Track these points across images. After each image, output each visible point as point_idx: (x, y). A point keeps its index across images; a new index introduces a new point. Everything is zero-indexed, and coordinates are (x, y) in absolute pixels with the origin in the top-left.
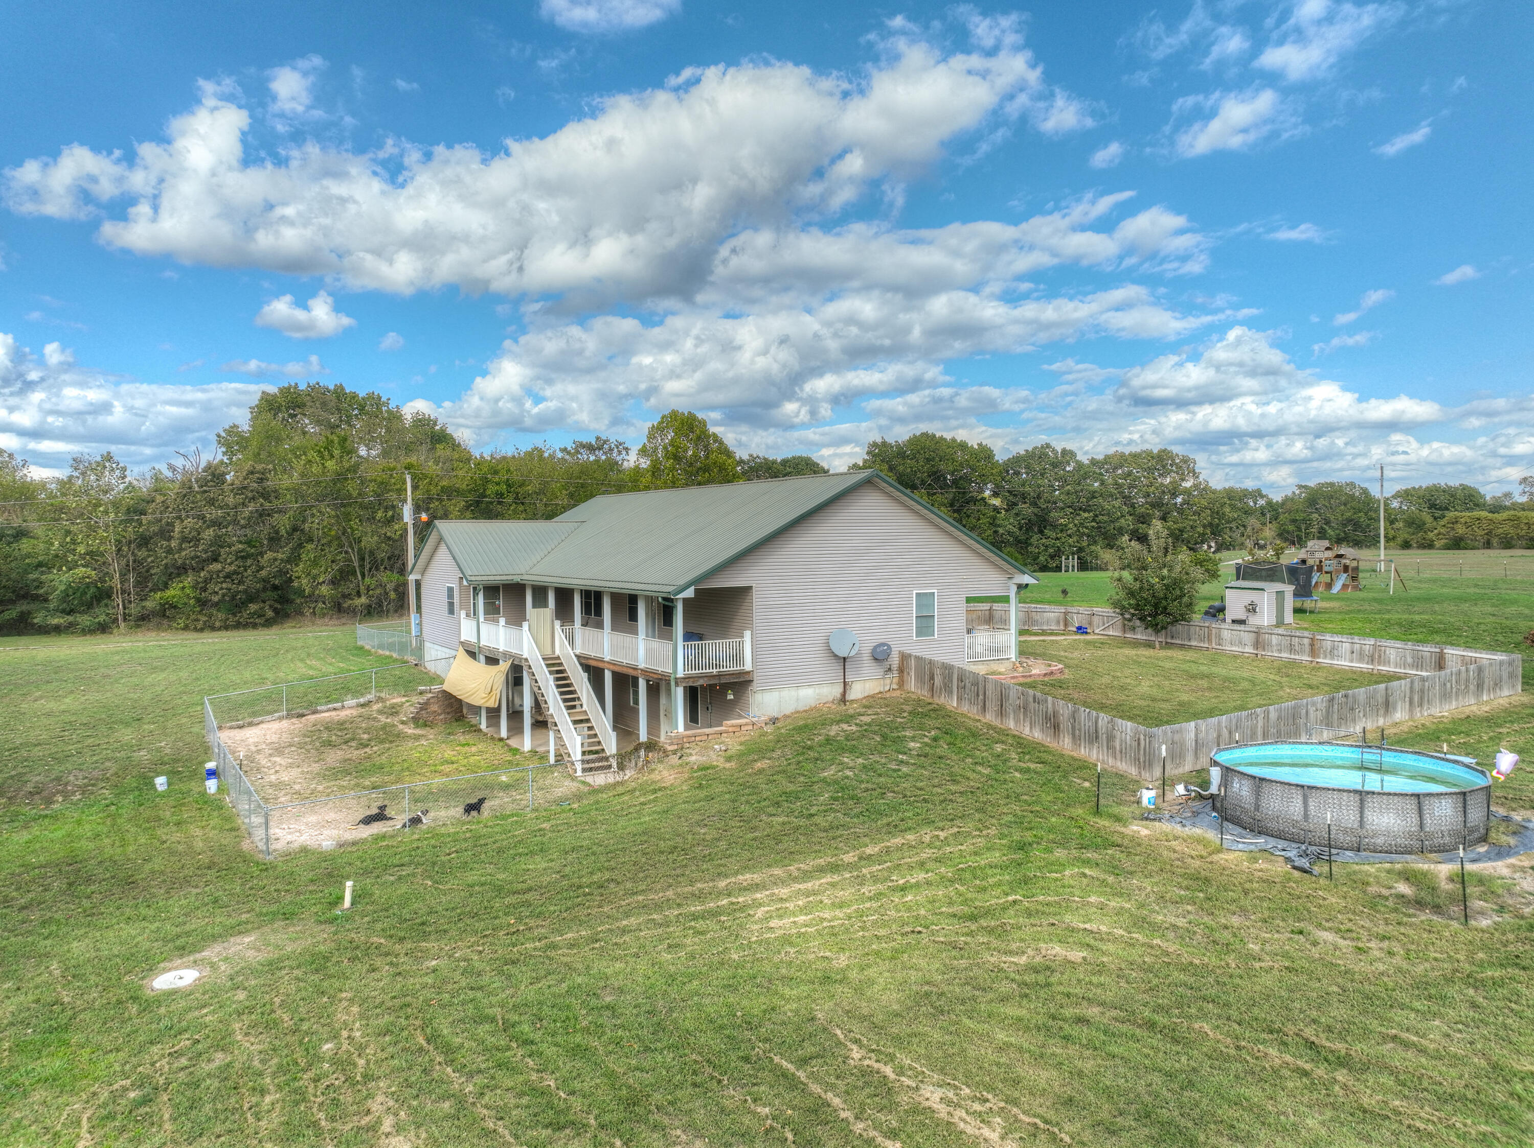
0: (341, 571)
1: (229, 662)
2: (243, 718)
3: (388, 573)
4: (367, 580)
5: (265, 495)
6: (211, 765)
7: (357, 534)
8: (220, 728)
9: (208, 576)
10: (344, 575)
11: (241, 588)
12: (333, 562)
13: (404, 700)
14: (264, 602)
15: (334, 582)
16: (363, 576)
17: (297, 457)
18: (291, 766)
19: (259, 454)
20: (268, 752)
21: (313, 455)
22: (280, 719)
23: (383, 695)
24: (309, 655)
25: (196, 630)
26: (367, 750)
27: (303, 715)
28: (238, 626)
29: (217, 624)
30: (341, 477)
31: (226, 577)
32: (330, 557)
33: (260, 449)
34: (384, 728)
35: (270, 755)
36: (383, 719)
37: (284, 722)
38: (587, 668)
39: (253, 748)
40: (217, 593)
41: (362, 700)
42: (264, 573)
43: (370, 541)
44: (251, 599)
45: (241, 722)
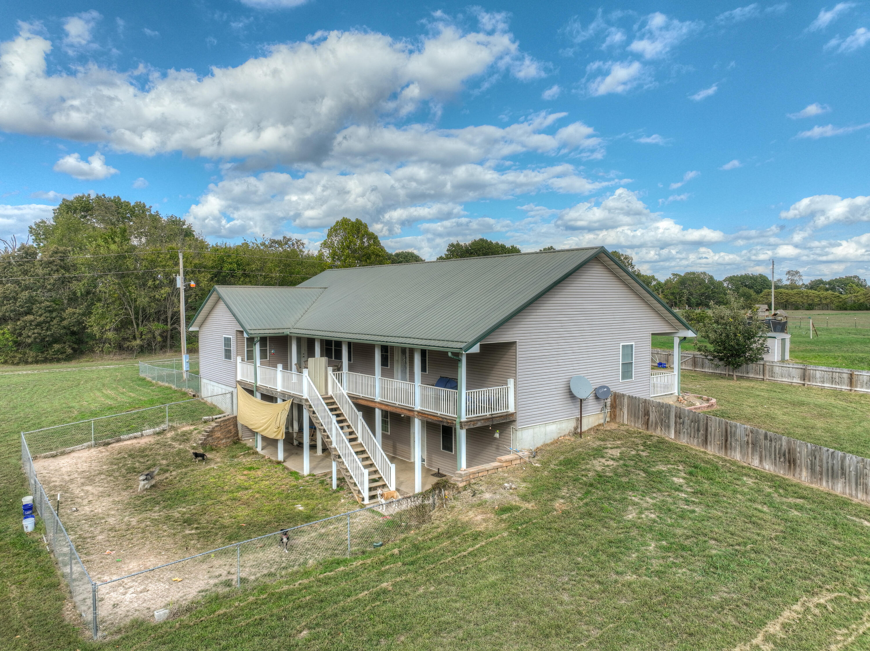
0: (121, 322)
1: (40, 391)
2: (57, 447)
3: (156, 323)
4: (141, 328)
5: (66, 269)
6: (27, 500)
7: (134, 296)
8: (35, 458)
9: (23, 324)
10: (125, 324)
11: (49, 333)
12: (116, 315)
13: (192, 428)
14: (65, 343)
15: (117, 330)
16: (138, 325)
17: (90, 242)
18: (101, 495)
19: (62, 240)
20: (80, 481)
21: (100, 241)
22: (89, 447)
23: (174, 424)
24: (104, 385)
25: (13, 364)
26: (167, 475)
27: (109, 444)
28: (46, 361)
29: (30, 360)
30: (121, 257)
31: (36, 326)
32: (114, 312)
33: (63, 236)
34: (179, 453)
35: (83, 484)
36: (176, 445)
37: (92, 450)
38: (360, 407)
39: (67, 478)
40: (29, 337)
41: (157, 429)
42: (65, 323)
43: (143, 300)
44: (56, 341)
45: (54, 452)
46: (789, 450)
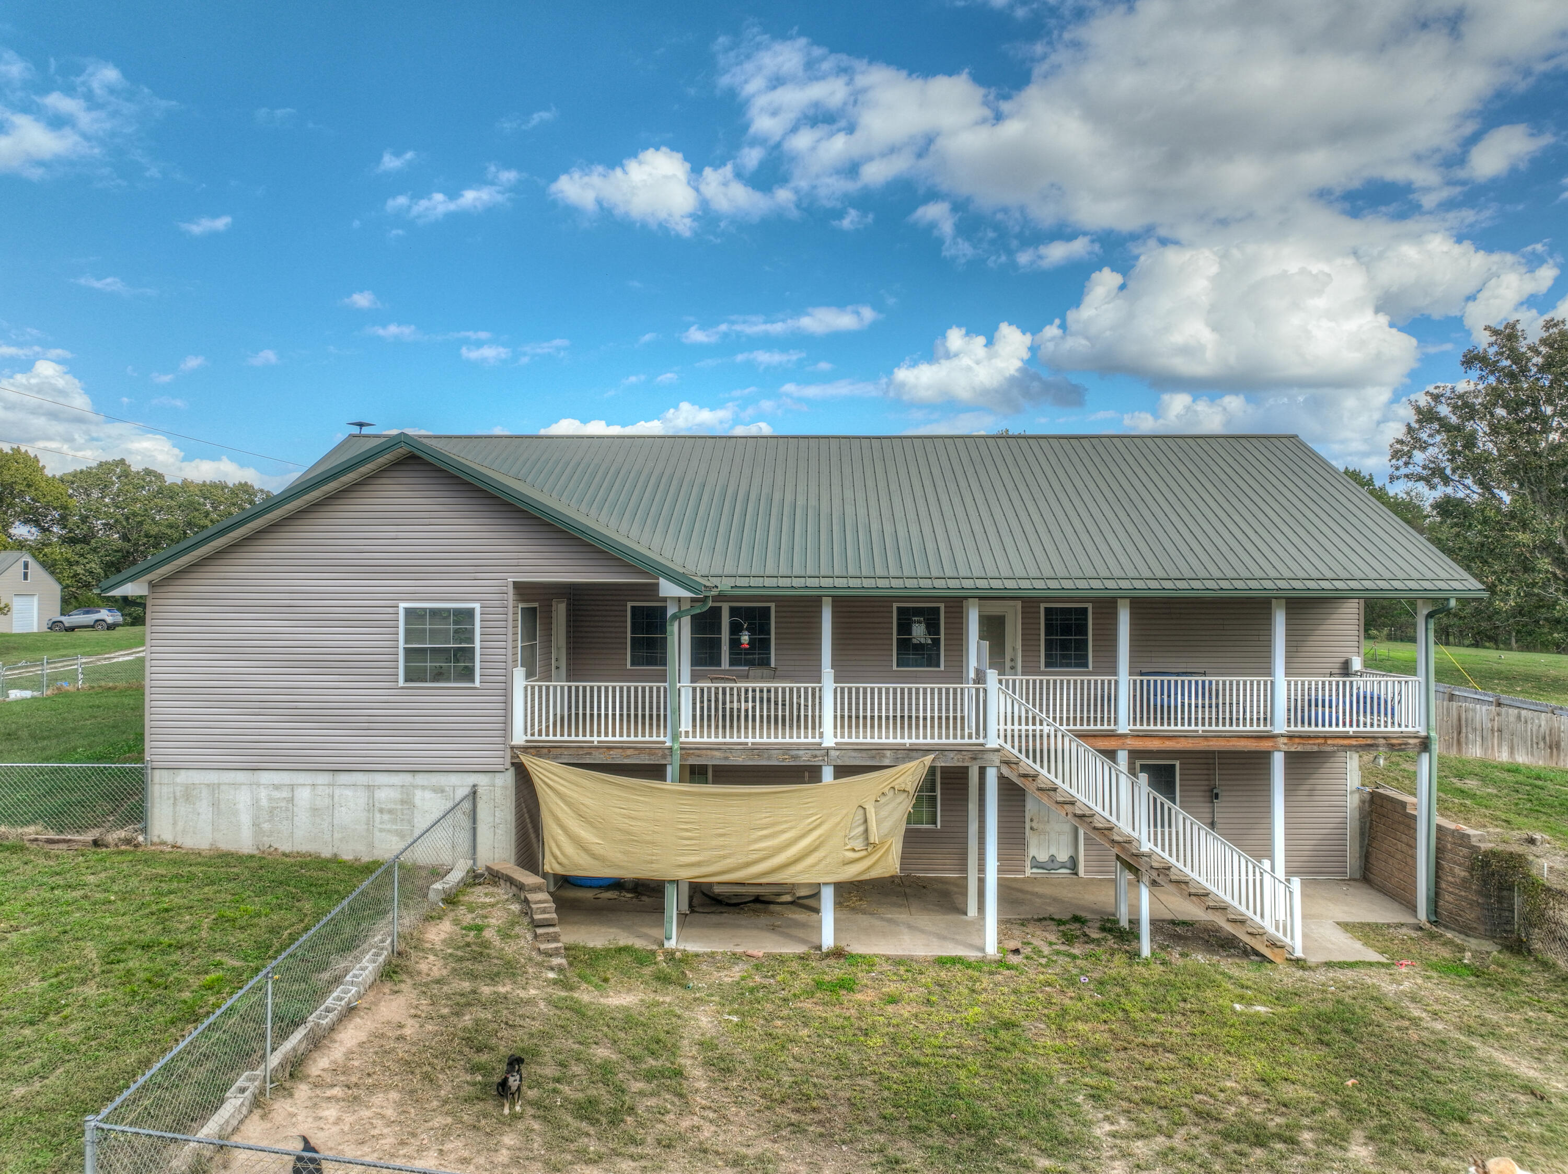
46: (1551, 731)
